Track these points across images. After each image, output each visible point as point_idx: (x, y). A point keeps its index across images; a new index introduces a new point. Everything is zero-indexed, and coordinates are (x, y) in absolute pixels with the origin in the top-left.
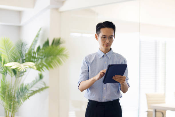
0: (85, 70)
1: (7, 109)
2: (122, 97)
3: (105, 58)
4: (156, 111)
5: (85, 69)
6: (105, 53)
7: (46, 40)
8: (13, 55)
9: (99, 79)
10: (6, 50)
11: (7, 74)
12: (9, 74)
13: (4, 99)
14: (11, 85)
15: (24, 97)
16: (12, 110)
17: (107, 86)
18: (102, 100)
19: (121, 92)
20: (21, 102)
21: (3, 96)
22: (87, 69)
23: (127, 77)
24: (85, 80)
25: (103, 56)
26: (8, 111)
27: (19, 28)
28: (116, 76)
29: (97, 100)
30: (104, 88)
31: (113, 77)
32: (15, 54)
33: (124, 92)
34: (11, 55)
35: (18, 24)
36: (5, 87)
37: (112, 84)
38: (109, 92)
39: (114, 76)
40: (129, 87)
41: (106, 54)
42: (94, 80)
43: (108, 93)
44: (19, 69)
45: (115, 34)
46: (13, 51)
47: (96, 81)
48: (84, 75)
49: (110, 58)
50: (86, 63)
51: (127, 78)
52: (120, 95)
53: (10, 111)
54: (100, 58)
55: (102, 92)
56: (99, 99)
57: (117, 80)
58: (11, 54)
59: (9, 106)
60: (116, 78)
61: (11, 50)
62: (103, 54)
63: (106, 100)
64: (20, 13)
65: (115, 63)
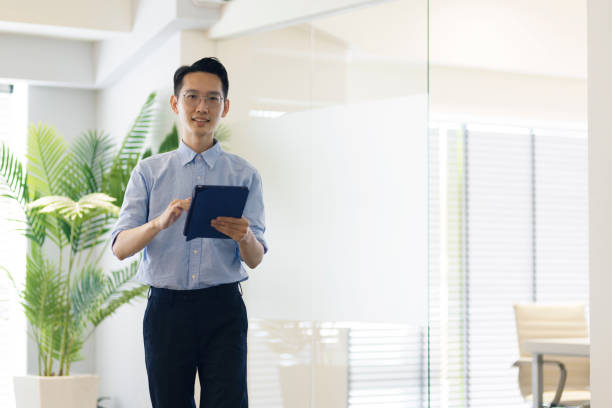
0: (137, 199)
1: (47, 350)
2: (247, 278)
3: (199, 165)
4: (540, 361)
5: (138, 196)
6: (199, 152)
7: (169, 131)
8: (64, 179)
9: (167, 225)
10: (44, 163)
11: (47, 238)
12: (51, 238)
13: (37, 319)
14: (60, 271)
15: (92, 305)
16: (61, 353)
17: (204, 246)
18: (187, 284)
19: (243, 264)
20: (82, 323)
21: (34, 308)
22: (143, 198)
23: (260, 223)
24: (132, 228)
25: (193, 161)
26: (49, 355)
27: (95, 96)
28: (219, 218)
29: (175, 285)
30: (195, 252)
31: (213, 221)
32: (71, 177)
33: (253, 265)
34: (60, 180)
35: (88, 85)
36: (38, 280)
37: (218, 241)
38: (207, 264)
39: (215, 218)
40: (266, 250)
41: (203, 154)
42: (154, 228)
43: (204, 265)
44: (65, 214)
45: (229, 97)
46: (66, 168)
47: (160, 230)
48: (132, 215)
49: (212, 166)
50: (141, 179)
51: (260, 226)
52: (241, 272)
53: (57, 356)
54: (184, 163)
55: (189, 261)
56: (180, 282)
57: (224, 230)
58: (59, 176)
59: (51, 339)
60: (221, 223)
61: (58, 163)
62: (193, 155)
63: (200, 283)
64: (92, 47)
65: (226, 183)
